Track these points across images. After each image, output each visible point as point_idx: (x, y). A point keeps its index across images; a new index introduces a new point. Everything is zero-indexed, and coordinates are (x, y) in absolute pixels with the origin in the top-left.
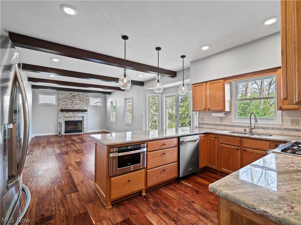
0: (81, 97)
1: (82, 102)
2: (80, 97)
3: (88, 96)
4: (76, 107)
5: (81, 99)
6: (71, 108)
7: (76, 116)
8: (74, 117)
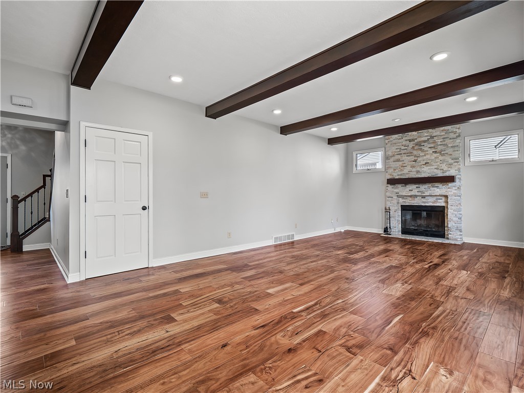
0: (439, 143)
1: (443, 155)
2: (434, 142)
3: (459, 136)
4: (426, 172)
5: (440, 148)
6: (414, 175)
7: (427, 194)
8: (423, 197)
